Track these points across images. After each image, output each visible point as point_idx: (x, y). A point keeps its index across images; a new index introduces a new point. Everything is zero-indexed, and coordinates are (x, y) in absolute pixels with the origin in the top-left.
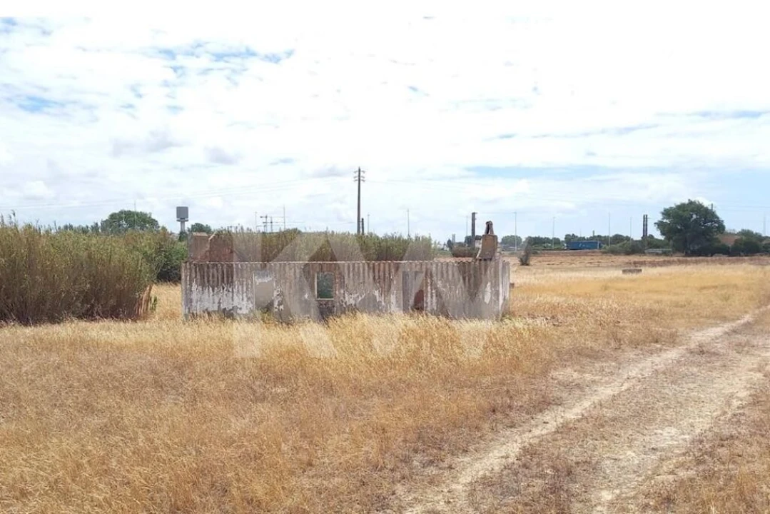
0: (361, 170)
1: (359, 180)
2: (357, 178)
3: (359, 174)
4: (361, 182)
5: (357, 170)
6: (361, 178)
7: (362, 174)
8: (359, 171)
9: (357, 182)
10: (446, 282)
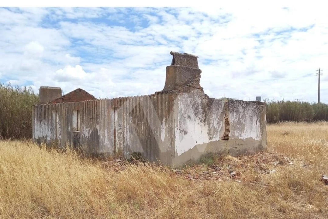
0: (320, 69)
1: (319, 75)
2: (318, 74)
3: (319, 71)
4: (320, 76)
5: (318, 70)
6: (320, 74)
7: (321, 72)
8: (319, 70)
9: (318, 76)
10: (135, 117)
